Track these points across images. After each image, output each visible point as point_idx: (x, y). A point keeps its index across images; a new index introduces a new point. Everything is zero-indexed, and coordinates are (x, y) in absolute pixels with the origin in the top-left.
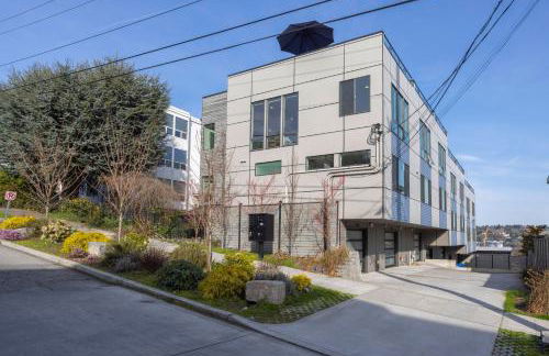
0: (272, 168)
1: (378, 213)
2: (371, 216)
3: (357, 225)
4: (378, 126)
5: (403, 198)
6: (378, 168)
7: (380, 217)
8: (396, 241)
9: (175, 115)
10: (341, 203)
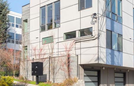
0: (49, 40)
1: (96, 60)
2: (93, 62)
3: (93, 68)
4: (95, 14)
5: (116, 53)
6: (96, 37)
7: (97, 62)
8: (124, 77)
9: (15, 17)
10: (79, 56)
